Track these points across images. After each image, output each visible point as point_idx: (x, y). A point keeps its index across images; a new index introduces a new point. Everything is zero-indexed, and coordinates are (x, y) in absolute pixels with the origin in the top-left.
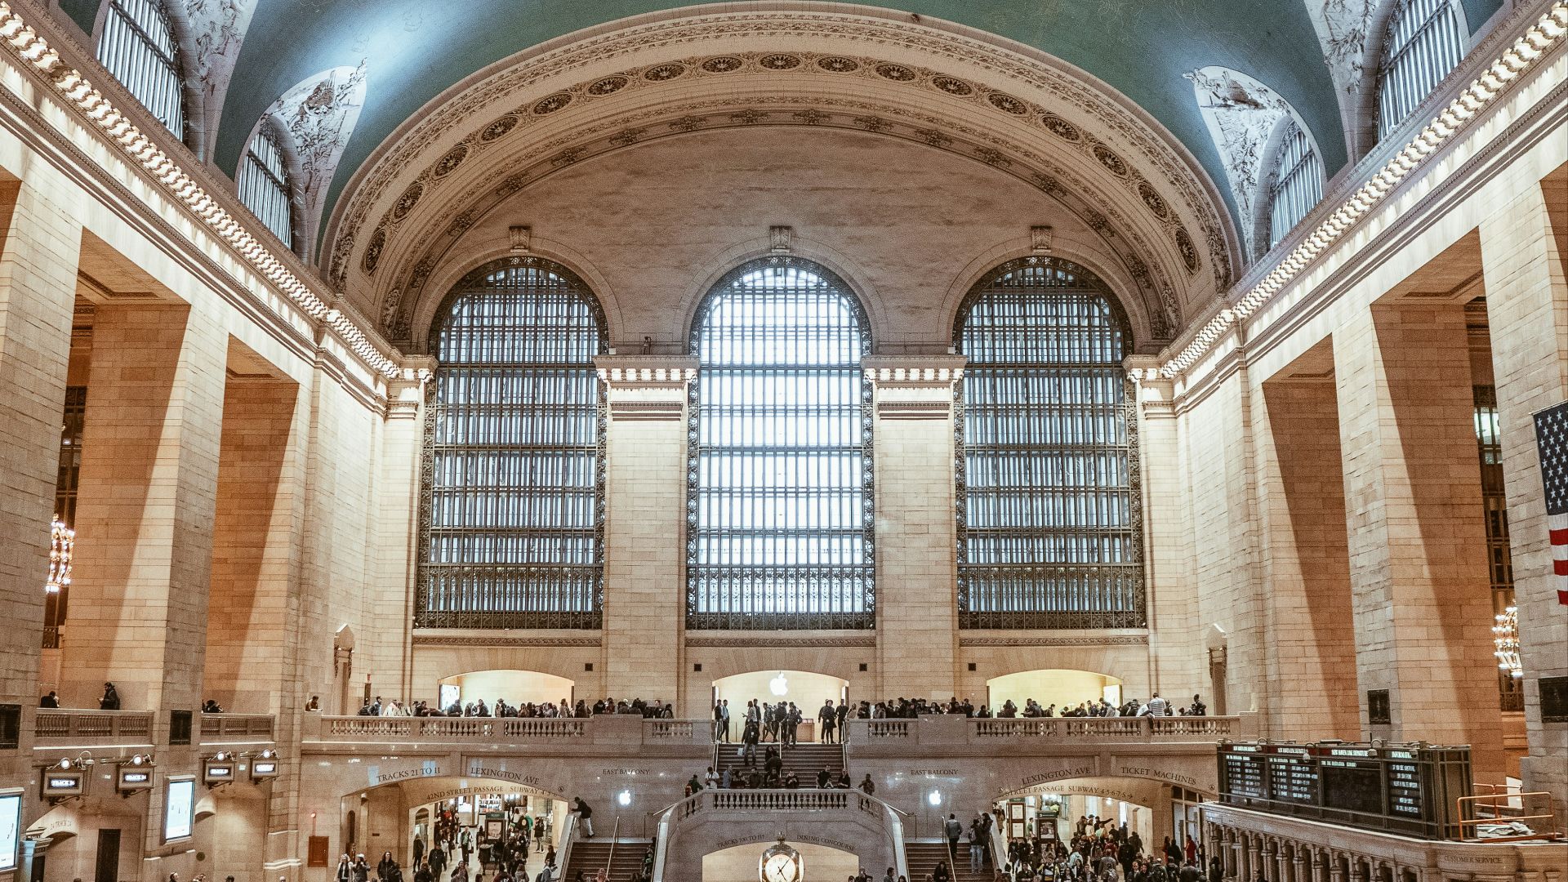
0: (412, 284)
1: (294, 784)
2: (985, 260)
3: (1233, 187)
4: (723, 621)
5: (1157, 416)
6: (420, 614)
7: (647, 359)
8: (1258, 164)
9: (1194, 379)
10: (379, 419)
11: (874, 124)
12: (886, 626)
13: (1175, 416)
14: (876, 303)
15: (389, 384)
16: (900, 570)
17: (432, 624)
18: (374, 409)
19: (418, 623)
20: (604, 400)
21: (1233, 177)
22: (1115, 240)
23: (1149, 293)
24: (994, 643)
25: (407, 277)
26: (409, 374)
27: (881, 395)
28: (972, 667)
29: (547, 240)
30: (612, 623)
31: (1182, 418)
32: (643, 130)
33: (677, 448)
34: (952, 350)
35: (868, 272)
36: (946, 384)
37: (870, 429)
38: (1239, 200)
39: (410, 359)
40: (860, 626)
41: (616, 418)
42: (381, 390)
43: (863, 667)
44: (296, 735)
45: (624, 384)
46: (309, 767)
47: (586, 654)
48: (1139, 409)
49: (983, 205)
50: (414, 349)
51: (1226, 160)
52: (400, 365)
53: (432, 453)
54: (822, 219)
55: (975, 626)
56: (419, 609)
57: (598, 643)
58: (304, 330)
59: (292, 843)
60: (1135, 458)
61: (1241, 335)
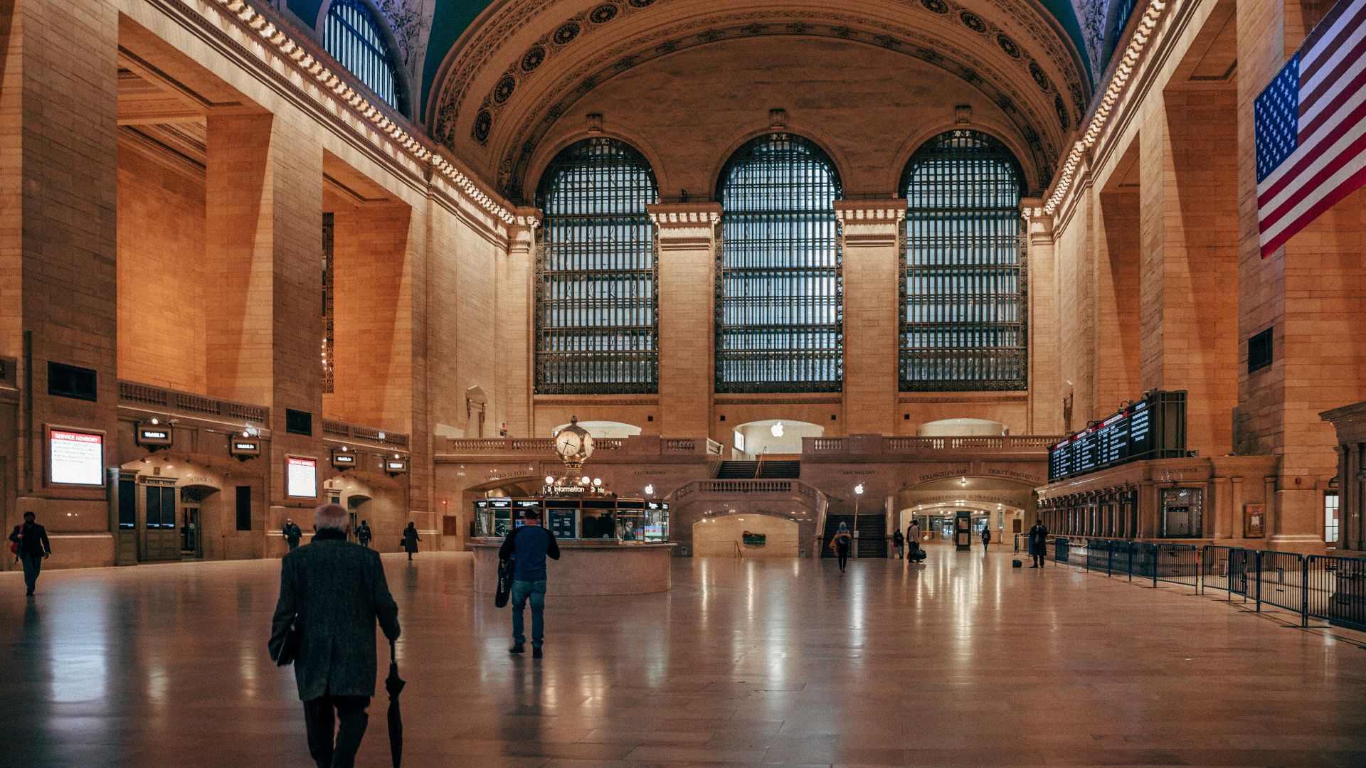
0: (522, 158)
1: (431, 481)
2: (922, 133)
3: (1087, 43)
4: (740, 387)
5: (1040, 243)
6: (539, 383)
7: (683, 206)
8: (1104, 21)
9: (1062, 212)
10: (501, 252)
11: (844, 32)
12: (849, 389)
13: (1053, 242)
14: (845, 165)
15: (509, 228)
16: (859, 352)
17: (547, 392)
18: (496, 244)
19: (537, 392)
20: (657, 237)
21: (1087, 34)
22: (1016, 116)
23: (1039, 154)
24: (922, 401)
25: (517, 154)
26: (521, 221)
27: (848, 230)
28: (907, 417)
29: (619, 125)
30: (665, 388)
31: (1057, 243)
32: (679, 41)
33: (707, 269)
34: (896, 196)
35: (840, 142)
36: (893, 221)
37: (841, 255)
38: (1091, 54)
39: (521, 210)
40: (832, 390)
41: (665, 249)
42: (502, 231)
43: (834, 418)
44: (430, 450)
45: (669, 225)
46: (442, 472)
47: (649, 410)
48: (1029, 240)
49: (922, 91)
50: (526, 203)
51: (1081, 21)
52: (515, 214)
53: (543, 279)
54: (806, 103)
55: (910, 389)
56: (537, 383)
57: (656, 403)
58: (411, 166)
59: (431, 521)
60: (1025, 274)
61: (1090, 161)
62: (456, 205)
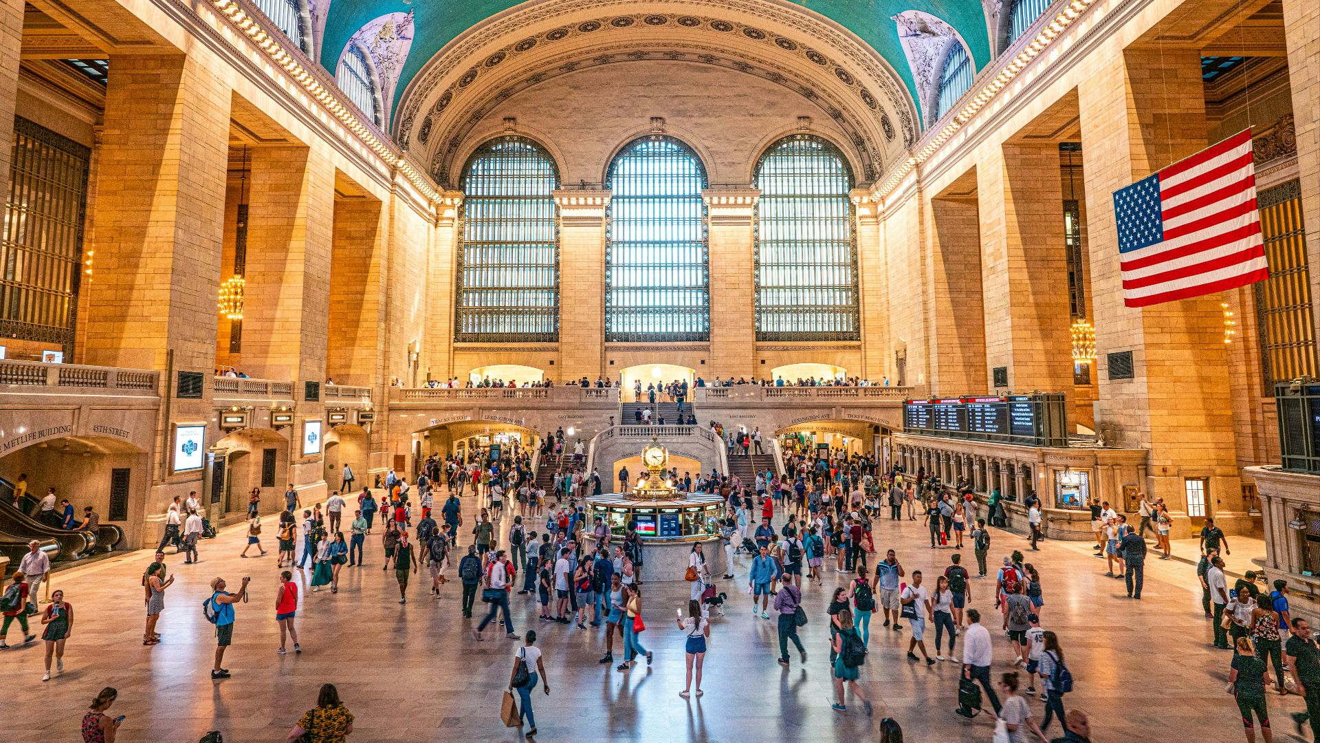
0: (449, 151)
1: (385, 426)
2: (771, 136)
3: (917, 86)
4: (625, 337)
5: (868, 224)
6: (458, 335)
7: (582, 192)
8: (933, 71)
9: (888, 202)
10: (432, 227)
11: (710, 59)
12: (716, 339)
13: (878, 223)
14: (710, 161)
15: (437, 207)
16: (723, 309)
17: (464, 340)
18: (429, 220)
19: (456, 340)
20: (558, 216)
21: (917, 80)
22: (846, 124)
23: (864, 154)
24: (775, 349)
25: (446, 147)
26: (448, 202)
27: (713, 212)
28: (763, 362)
29: (524, 126)
30: (564, 338)
31: (882, 225)
32: (578, 63)
33: (599, 242)
34: (752, 186)
35: (707, 143)
36: (749, 205)
37: (706, 231)
38: (920, 93)
39: (449, 193)
40: (701, 339)
41: (566, 225)
42: (433, 210)
43: (703, 362)
44: (386, 399)
45: (569, 206)
46: (393, 416)
47: (551, 356)
48: (858, 221)
49: (771, 105)
50: (451, 187)
51: (913, 69)
52: (443, 196)
53: (462, 246)
54: (679, 113)
55: (764, 339)
56: (457, 331)
57: (557, 350)
58: (385, 171)
59: (384, 460)
60: (855, 247)
61: (920, 172)
62: (408, 194)
